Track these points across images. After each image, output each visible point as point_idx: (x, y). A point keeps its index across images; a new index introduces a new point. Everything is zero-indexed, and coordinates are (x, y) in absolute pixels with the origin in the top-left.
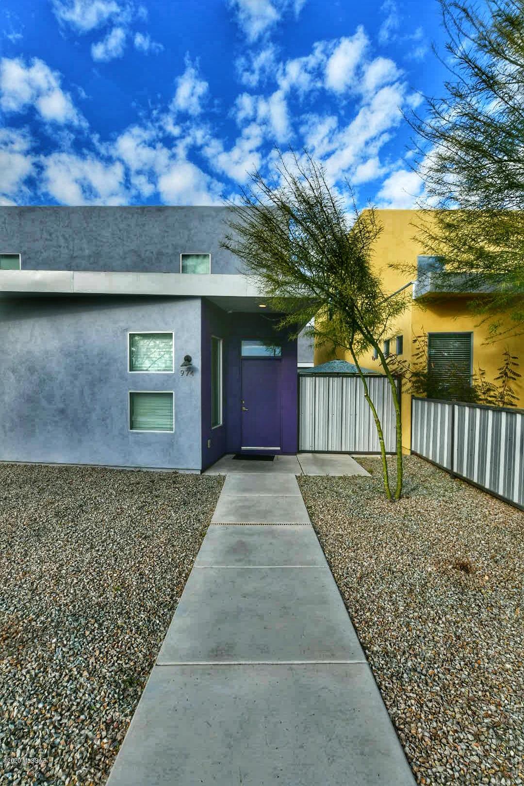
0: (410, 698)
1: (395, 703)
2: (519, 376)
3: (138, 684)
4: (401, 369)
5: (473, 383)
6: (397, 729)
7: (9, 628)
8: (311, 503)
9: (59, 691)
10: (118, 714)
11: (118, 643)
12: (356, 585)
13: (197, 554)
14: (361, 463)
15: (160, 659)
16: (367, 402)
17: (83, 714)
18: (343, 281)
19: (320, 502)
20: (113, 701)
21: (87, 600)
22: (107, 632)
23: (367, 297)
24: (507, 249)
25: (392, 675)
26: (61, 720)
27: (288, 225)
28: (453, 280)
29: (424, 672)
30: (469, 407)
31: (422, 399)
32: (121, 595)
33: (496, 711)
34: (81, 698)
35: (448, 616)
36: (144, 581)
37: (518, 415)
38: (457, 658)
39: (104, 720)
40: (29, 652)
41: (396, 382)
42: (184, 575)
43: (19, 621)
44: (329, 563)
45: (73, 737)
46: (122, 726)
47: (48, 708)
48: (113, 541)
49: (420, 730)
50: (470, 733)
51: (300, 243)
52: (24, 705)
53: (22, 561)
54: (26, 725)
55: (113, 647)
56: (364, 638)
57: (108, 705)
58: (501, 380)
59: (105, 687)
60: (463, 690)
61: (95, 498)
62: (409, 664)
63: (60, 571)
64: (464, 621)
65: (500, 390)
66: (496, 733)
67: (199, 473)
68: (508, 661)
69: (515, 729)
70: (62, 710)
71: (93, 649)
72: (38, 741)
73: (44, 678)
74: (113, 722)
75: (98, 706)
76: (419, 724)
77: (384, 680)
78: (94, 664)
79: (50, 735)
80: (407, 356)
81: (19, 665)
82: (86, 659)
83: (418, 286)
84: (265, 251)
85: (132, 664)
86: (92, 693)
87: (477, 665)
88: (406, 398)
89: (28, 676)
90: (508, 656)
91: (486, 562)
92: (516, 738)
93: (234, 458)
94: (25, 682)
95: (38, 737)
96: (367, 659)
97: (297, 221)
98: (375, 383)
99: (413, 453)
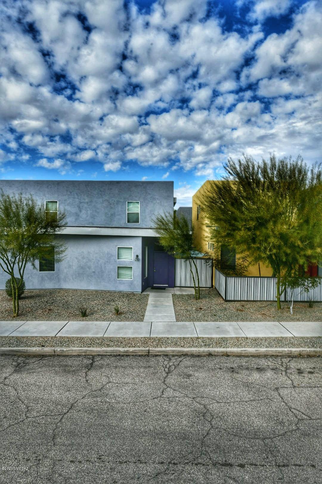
8: (174, 300)
19: (177, 300)
67: (141, 293)
88: (214, 268)
93: (151, 289)
99: (215, 287)
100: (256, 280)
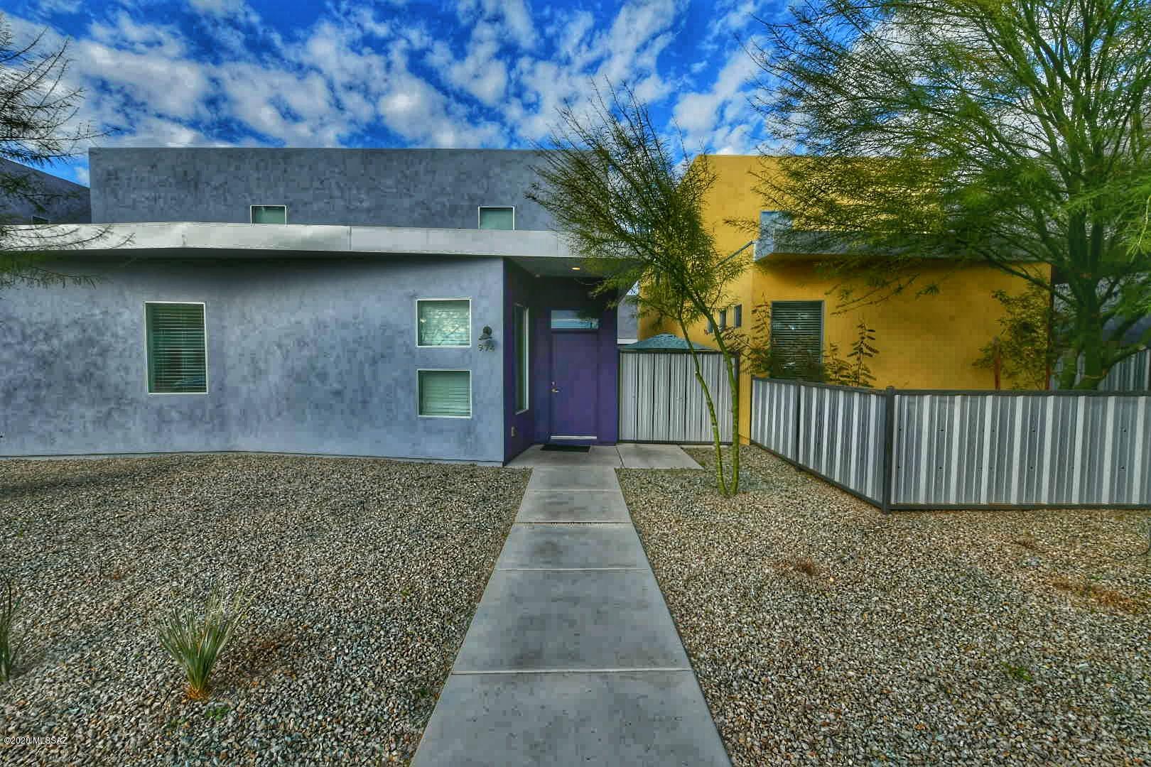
0: (739, 706)
1: (722, 712)
2: (876, 352)
3: (431, 695)
4: (739, 344)
5: (824, 361)
6: (723, 739)
7: (282, 636)
8: (632, 499)
9: (341, 702)
10: (408, 726)
11: (408, 651)
12: (682, 588)
13: (498, 555)
14: (692, 455)
15: (456, 668)
16: (700, 385)
17: (368, 726)
18: (670, 237)
19: (643, 498)
20: (403, 712)
21: (371, 606)
22: (395, 640)
23: (699, 258)
24: (860, 202)
25: (720, 683)
26: (344, 732)
27: (606, 172)
28: (800, 239)
29: (756, 680)
30: (817, 387)
31: (764, 380)
32: (410, 601)
33: (835, 720)
34: (366, 710)
35: (786, 621)
36: (436, 584)
37: (872, 395)
38: (794, 665)
39: (393, 731)
40: (306, 661)
41: (733, 360)
42: (483, 578)
43: (293, 628)
44: (652, 565)
45: (358, 749)
46: (413, 738)
47: (329, 720)
48: (401, 541)
49: (749, 739)
50: (804, 741)
51: (620, 193)
52: (301, 716)
53: (294, 564)
54: (304, 737)
55: (402, 655)
56: (690, 644)
57: (397, 717)
58: (855, 357)
59: (393, 698)
60: (799, 698)
61: (379, 494)
62: (740, 671)
63: (339, 574)
64: (803, 626)
65: (855, 368)
66: (834, 742)
67: (501, 465)
68: (851, 668)
69: (855, 737)
70: (345, 722)
71: (379, 658)
72: (319, 754)
73: (324, 688)
74: (403, 734)
75: (386, 717)
76: (749, 733)
77: (711, 688)
78: (381, 674)
79: (333, 748)
80: (747, 328)
81: (294, 675)
82: (371, 668)
83: (758, 245)
84: (578, 201)
85: (424, 673)
86: (379, 704)
87: (815, 672)
88: (745, 379)
89: (305, 687)
90: (852, 662)
91: (832, 563)
92: (856, 746)
93: (543, 449)
94: (302, 692)
95: (318, 750)
96: (692, 666)
97: (616, 167)
98: (708, 363)
99: (752, 443)
100: (1065, 408)
